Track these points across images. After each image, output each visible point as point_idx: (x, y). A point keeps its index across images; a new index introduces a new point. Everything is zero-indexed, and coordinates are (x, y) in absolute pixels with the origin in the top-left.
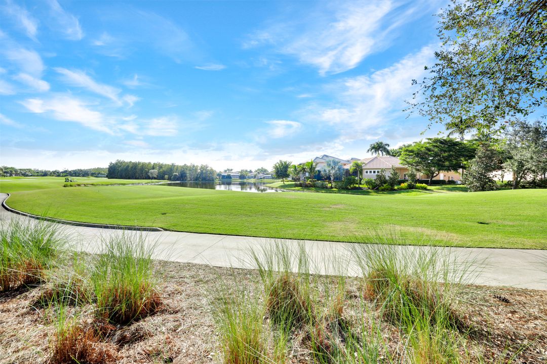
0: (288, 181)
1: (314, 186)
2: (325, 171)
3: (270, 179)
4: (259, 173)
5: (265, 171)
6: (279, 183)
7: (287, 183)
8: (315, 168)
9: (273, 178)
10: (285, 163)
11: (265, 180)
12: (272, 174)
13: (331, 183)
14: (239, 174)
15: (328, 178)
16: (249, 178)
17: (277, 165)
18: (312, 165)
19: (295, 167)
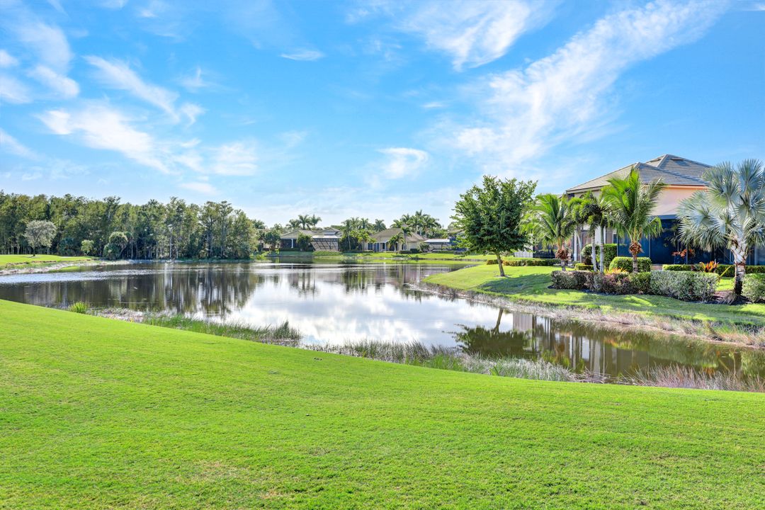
0: (518, 265)
1: (645, 288)
2: (706, 218)
3: (448, 251)
4: (406, 231)
5: (430, 223)
6: (482, 268)
7: (514, 272)
8: (646, 207)
9: (456, 250)
10: (508, 187)
11: (430, 255)
12: (453, 237)
13: (730, 275)
14: (340, 237)
15: (721, 255)
16: (374, 248)
17: (475, 198)
18: (633, 196)
19: (554, 202)
